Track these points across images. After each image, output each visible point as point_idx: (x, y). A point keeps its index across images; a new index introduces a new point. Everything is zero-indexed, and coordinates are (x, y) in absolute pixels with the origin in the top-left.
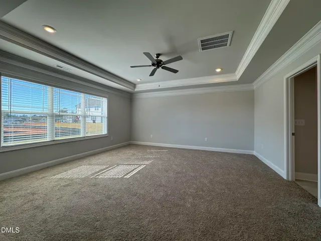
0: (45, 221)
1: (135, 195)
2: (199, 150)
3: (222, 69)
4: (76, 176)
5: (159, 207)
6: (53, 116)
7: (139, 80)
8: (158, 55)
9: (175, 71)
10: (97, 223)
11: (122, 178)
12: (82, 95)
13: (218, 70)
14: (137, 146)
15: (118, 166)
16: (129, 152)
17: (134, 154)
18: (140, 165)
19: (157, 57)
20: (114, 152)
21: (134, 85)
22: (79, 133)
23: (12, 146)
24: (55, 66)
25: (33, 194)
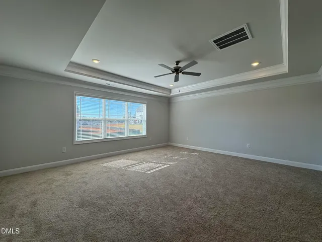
0: (84, 191)
1: (145, 188)
2: (237, 157)
3: (260, 63)
4: (114, 166)
5: (158, 201)
6: (105, 120)
7: (172, 86)
8: (178, 63)
9: (198, 74)
10: (110, 200)
11: (144, 173)
12: (126, 103)
13: (255, 64)
14: (173, 147)
15: (146, 163)
16: (163, 152)
17: (166, 155)
18: (165, 164)
19: (177, 64)
20: (150, 152)
21: (170, 90)
22: (123, 133)
23: (81, 141)
24: (105, 84)
25: (86, 174)
